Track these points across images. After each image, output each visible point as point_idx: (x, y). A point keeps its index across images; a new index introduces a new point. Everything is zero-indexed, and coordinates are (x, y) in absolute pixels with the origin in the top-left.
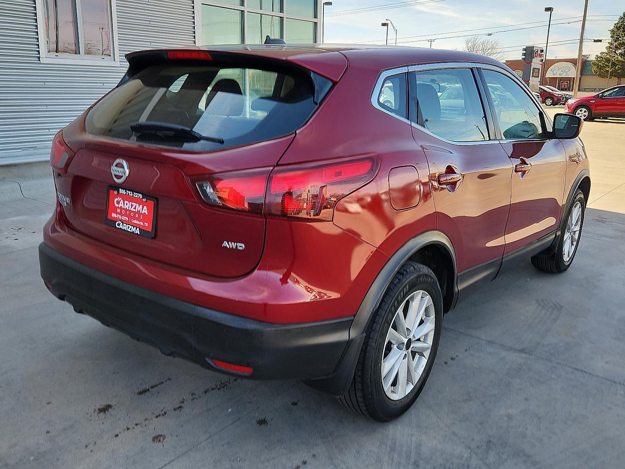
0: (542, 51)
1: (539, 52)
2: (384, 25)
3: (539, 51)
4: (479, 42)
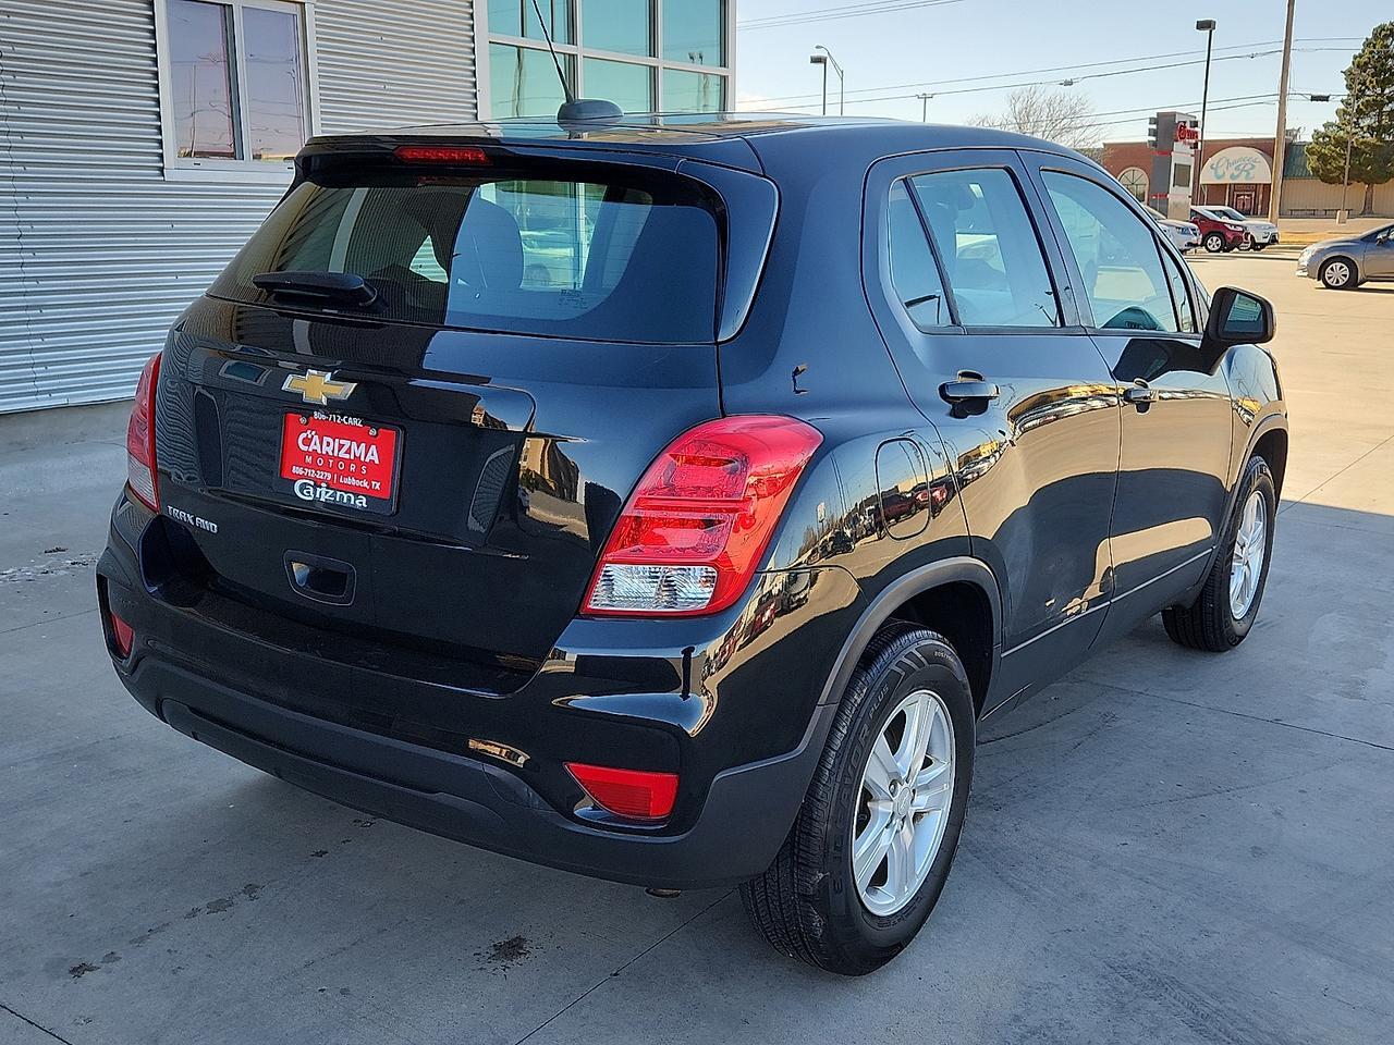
0: (1195, 124)
1: (1188, 127)
3: (1188, 125)
4: (1040, 100)
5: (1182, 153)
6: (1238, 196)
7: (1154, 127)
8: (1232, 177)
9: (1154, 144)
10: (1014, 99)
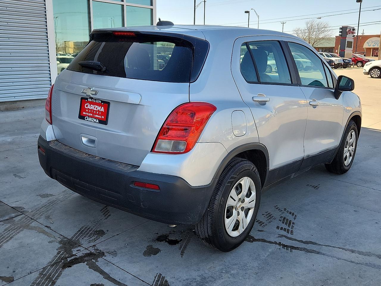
0: (354, 30)
1: (351, 30)
2: (246, 12)
5: (349, 38)
6: (375, 51)
7: (341, 30)
8: (373, 46)
9: (341, 35)
10: (307, 23)
